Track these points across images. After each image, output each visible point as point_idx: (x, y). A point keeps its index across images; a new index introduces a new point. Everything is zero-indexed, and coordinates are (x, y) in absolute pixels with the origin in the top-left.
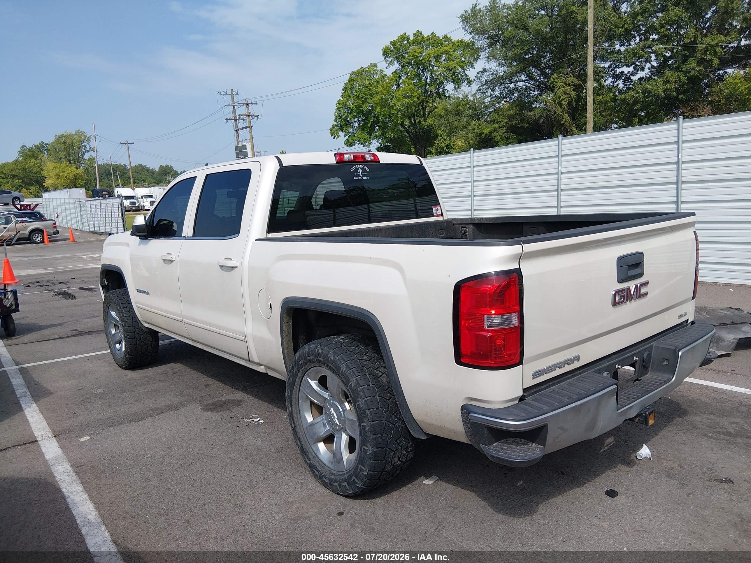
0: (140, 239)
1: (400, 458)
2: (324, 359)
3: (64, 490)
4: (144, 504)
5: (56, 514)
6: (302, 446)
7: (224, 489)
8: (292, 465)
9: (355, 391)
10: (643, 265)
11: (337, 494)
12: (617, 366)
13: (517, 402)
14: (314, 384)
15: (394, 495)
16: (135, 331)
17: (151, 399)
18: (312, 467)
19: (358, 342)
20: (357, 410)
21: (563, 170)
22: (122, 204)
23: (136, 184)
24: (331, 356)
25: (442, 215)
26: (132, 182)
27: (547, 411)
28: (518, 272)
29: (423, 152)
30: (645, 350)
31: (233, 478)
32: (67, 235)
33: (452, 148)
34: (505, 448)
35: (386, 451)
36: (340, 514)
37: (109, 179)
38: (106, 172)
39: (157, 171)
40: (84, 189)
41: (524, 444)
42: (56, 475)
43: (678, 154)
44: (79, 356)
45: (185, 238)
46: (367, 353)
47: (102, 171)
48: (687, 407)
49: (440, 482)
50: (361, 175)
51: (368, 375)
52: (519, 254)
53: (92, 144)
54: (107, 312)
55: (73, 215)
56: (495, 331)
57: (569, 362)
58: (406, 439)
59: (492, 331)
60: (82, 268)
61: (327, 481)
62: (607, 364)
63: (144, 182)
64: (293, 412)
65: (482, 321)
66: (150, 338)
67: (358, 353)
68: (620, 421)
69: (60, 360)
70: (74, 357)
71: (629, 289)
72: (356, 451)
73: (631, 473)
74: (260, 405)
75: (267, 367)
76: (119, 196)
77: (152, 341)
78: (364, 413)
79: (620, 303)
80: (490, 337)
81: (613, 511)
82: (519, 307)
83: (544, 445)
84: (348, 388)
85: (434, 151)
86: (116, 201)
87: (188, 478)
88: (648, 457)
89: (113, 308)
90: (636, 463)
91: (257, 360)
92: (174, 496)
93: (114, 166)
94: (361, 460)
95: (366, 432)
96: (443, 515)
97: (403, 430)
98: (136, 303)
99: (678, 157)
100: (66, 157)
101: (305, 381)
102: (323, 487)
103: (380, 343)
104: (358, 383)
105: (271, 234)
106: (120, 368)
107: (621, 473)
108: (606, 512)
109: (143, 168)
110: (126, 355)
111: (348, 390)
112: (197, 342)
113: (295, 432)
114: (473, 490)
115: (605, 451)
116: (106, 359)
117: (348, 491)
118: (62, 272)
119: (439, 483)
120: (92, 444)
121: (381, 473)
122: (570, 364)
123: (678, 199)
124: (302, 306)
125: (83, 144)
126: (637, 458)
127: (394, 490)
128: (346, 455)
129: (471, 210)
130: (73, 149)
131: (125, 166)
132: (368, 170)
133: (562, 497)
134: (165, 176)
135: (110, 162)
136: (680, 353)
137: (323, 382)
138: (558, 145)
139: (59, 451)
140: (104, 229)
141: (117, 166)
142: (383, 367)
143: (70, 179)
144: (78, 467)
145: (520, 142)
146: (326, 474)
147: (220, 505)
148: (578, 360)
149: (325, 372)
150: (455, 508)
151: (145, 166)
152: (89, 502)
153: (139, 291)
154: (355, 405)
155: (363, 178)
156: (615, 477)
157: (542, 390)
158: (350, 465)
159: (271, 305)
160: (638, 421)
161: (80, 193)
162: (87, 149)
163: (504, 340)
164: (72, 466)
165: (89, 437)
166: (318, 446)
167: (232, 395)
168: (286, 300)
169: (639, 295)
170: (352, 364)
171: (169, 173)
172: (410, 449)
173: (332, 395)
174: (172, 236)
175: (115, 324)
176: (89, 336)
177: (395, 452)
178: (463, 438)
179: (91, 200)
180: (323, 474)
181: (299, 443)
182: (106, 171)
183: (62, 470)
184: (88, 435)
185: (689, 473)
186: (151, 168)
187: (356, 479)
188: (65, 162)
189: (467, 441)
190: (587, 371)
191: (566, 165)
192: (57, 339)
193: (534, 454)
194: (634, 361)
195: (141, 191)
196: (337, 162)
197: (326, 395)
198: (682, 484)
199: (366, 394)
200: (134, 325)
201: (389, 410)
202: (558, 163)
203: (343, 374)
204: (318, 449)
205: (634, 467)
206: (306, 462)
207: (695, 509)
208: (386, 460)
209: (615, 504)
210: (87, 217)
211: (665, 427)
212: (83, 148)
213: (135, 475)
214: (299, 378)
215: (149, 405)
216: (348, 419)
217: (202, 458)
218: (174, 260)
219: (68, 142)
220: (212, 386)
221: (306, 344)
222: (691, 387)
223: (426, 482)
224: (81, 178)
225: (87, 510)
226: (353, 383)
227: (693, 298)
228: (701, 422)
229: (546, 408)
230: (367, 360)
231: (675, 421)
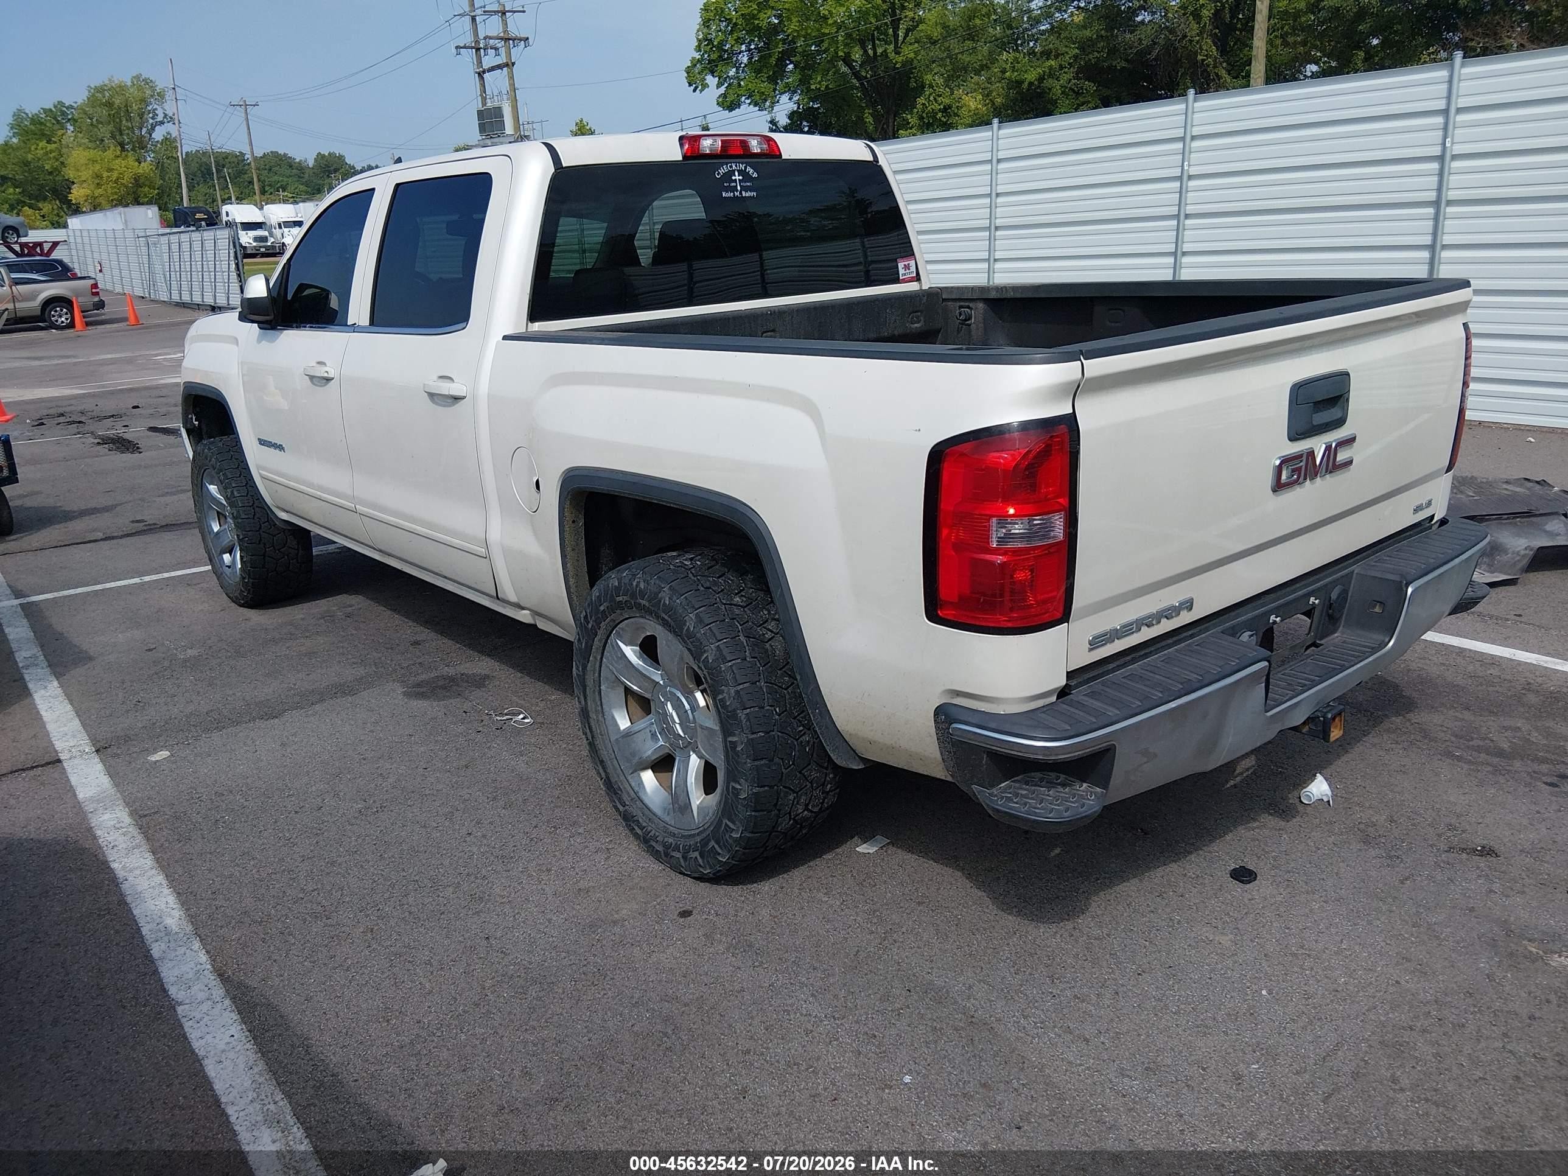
0: (260, 328)
1: (808, 804)
2: (650, 601)
3: (114, 865)
4: (281, 895)
5: (99, 915)
6: (608, 777)
7: (447, 862)
8: (588, 812)
9: (714, 672)
10: (1348, 400)
11: (680, 873)
12: (1273, 618)
13: (1054, 699)
14: (631, 653)
15: (797, 875)
16: (260, 528)
17: (298, 672)
18: (628, 819)
19: (723, 565)
20: (719, 711)
21: (1193, 171)
22: (235, 242)
23: (267, 196)
24: (665, 596)
25: (918, 278)
26: (257, 192)
27: (1114, 719)
28: (1070, 423)
29: (891, 124)
30: (1335, 583)
31: (468, 839)
32: (125, 310)
33: (956, 115)
34: (1024, 792)
35: (778, 793)
36: (685, 914)
37: (210, 184)
38: (203, 169)
39: (311, 165)
40: (155, 208)
41: (1064, 785)
42: (99, 833)
43: (1445, 137)
44: (147, 579)
45: (355, 328)
46: (741, 591)
47: (194, 166)
48: (1415, 695)
49: (892, 849)
50: (739, 188)
51: (742, 638)
52: (1074, 382)
53: (170, 108)
54: (199, 485)
55: (134, 266)
56: (1016, 552)
57: (1169, 613)
58: (823, 767)
59: (1005, 552)
60: (155, 383)
61: (660, 848)
62: (1250, 615)
63: (284, 191)
64: (589, 709)
65: (988, 530)
66: (292, 542)
67: (722, 590)
68: (1271, 734)
69: (108, 585)
70: (137, 580)
71: (1311, 454)
72: (719, 790)
73: (1286, 833)
74: (526, 685)
75: (535, 613)
76: (229, 225)
77: (298, 550)
78: (734, 716)
79: (1290, 485)
80: (1003, 564)
81: (1245, 911)
82: (1067, 500)
83: (1105, 786)
84: (701, 665)
85: (913, 120)
86: (223, 234)
87: (373, 840)
88: (1326, 800)
89: (212, 477)
90: (1298, 812)
91: (513, 598)
92: (344, 877)
93: (217, 155)
94: (727, 809)
95: (737, 754)
96: (894, 917)
97: (816, 748)
98: (258, 467)
99: (1444, 144)
100: (113, 137)
101: (613, 646)
102: (652, 859)
103: (769, 573)
104: (721, 654)
105: (537, 324)
106: (233, 604)
107: (1267, 832)
108: (1228, 914)
109: (280, 160)
110: (244, 578)
111: (699, 667)
112: (389, 555)
113: (592, 746)
114: (958, 865)
115: (1235, 786)
116: (205, 585)
117: (701, 870)
118: (112, 393)
119: (889, 852)
120: (174, 766)
121: (770, 835)
122: (1172, 617)
123: (1435, 240)
124: (603, 487)
125: (149, 108)
126: (1301, 801)
127: (796, 866)
128: (697, 798)
129: (988, 260)
130: (129, 119)
131: (242, 154)
132: (755, 175)
133: (1141, 880)
134: (328, 176)
135: (209, 148)
136: (1410, 590)
137: (649, 648)
138: (1186, 114)
139: (105, 781)
140: (200, 297)
141: (224, 156)
142: (775, 620)
143: (126, 187)
144: (145, 816)
145: (1106, 102)
146: (657, 834)
147: (438, 896)
148: (1190, 608)
149: (653, 628)
150: (919, 903)
151: (285, 155)
152: (166, 891)
153: (262, 442)
154: (714, 699)
155: (744, 194)
156: (1253, 840)
157: (1108, 672)
158: (705, 817)
159: (537, 482)
160: (1309, 731)
161: (148, 216)
162: (160, 118)
163: (1032, 571)
164: (132, 814)
165: (167, 752)
166: (640, 778)
167: (468, 665)
168: (571, 474)
169: (1333, 465)
170: (709, 615)
171: (336, 170)
172: (829, 786)
173: (668, 675)
174: (327, 324)
175: (218, 512)
176: (169, 533)
177: (797, 793)
178: (939, 772)
179: (170, 234)
180: (652, 834)
181: (601, 771)
182: (201, 166)
183: (112, 823)
184: (164, 747)
185: (1407, 834)
186: (297, 160)
187: (716, 846)
188: (112, 148)
189: (946, 777)
190: (1207, 630)
191: (1201, 158)
192: (102, 540)
193: (1083, 806)
194: (1311, 607)
195: (278, 212)
196: (685, 157)
197: (657, 676)
198: (1391, 857)
199: (737, 676)
200: (257, 515)
201: (786, 710)
202: (1183, 153)
203: (690, 635)
204: (641, 783)
205: (1295, 820)
206: (617, 809)
207: (1414, 910)
208: (779, 810)
209: (1250, 897)
210: (163, 269)
211: (1365, 735)
212: (151, 115)
213: (266, 834)
214: (600, 641)
215: (295, 685)
216: (702, 727)
217: (402, 797)
218: (333, 379)
219: (117, 102)
220: (427, 645)
221: (611, 569)
222: (1428, 650)
223: (863, 849)
224: (147, 183)
225: (163, 906)
226: (710, 655)
227: (1449, 470)
228: (1442, 726)
229: (1112, 712)
230: (741, 606)
231: (1386, 724)
